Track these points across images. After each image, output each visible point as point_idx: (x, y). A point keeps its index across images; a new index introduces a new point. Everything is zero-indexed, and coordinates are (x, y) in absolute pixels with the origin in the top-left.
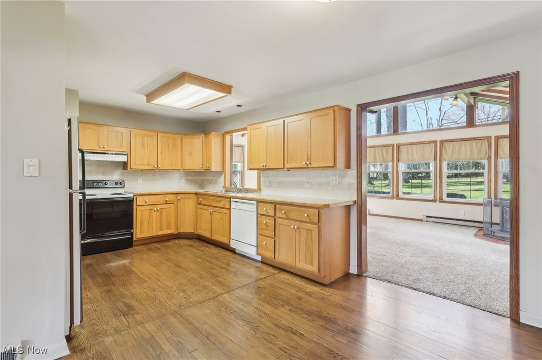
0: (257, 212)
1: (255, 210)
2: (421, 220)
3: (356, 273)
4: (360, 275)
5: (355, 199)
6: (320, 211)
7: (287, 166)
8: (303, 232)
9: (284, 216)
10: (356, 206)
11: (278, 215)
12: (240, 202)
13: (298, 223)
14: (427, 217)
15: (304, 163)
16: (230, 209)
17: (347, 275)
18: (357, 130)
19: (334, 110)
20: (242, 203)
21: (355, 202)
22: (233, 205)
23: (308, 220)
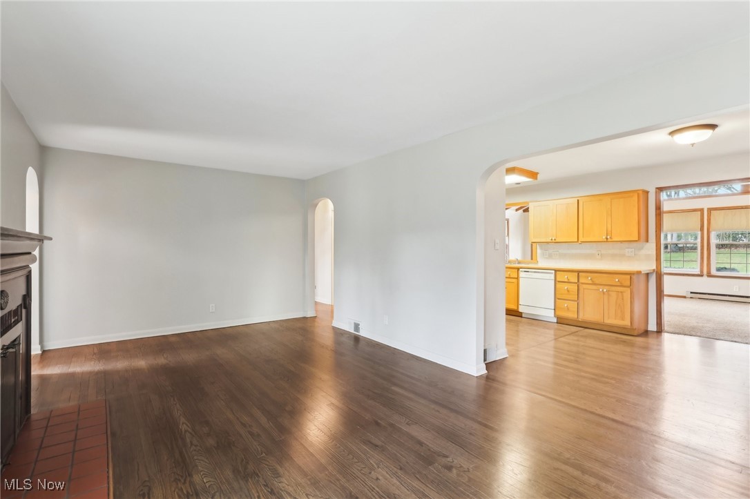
0: (555, 280)
1: (553, 278)
2: (685, 297)
3: (655, 330)
4: (660, 331)
5: (654, 267)
6: (632, 276)
7: (581, 239)
8: (614, 295)
9: (590, 282)
10: (654, 275)
11: (581, 281)
12: (532, 272)
13: (607, 287)
14: (691, 293)
15: (604, 237)
16: (518, 278)
17: (646, 333)
18: (656, 209)
19: (638, 194)
20: (535, 272)
21: (654, 270)
22: (522, 274)
23: (619, 284)
